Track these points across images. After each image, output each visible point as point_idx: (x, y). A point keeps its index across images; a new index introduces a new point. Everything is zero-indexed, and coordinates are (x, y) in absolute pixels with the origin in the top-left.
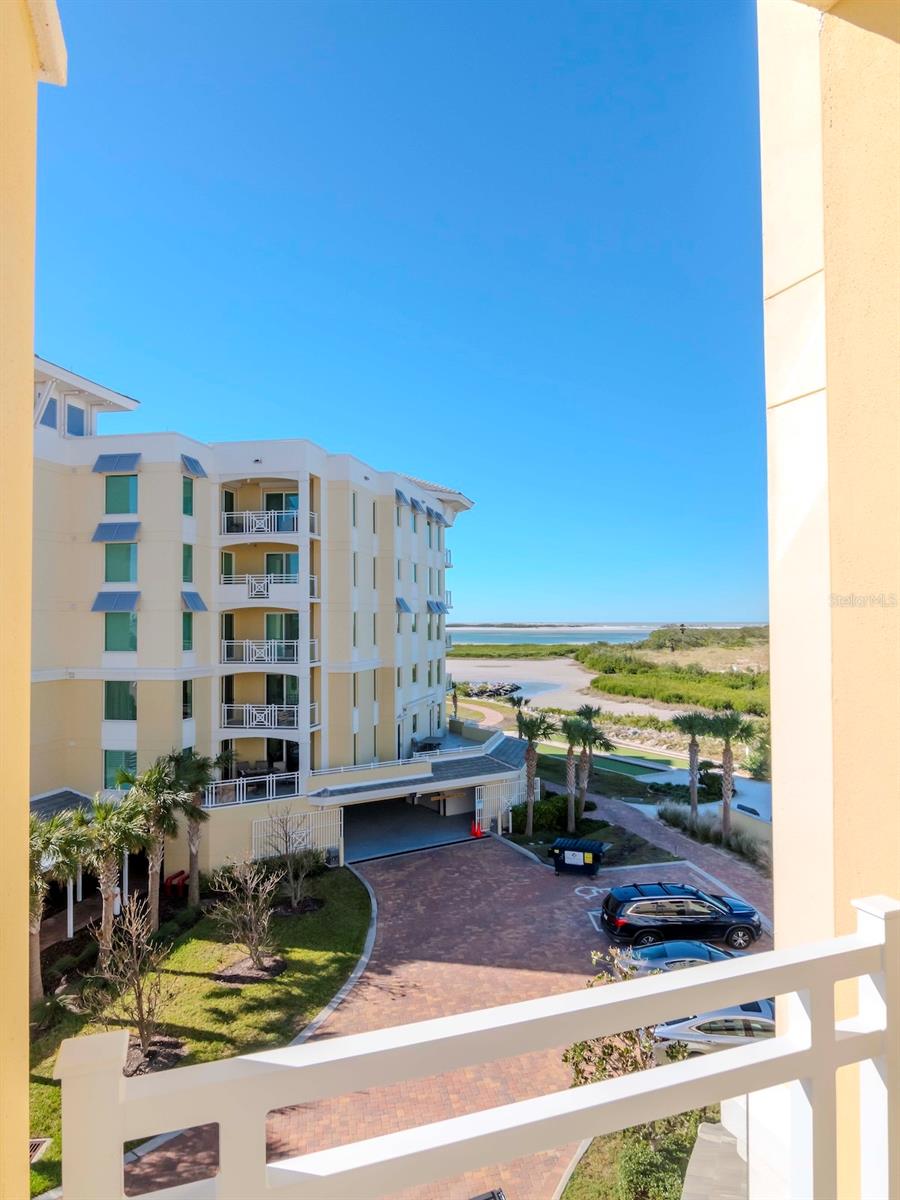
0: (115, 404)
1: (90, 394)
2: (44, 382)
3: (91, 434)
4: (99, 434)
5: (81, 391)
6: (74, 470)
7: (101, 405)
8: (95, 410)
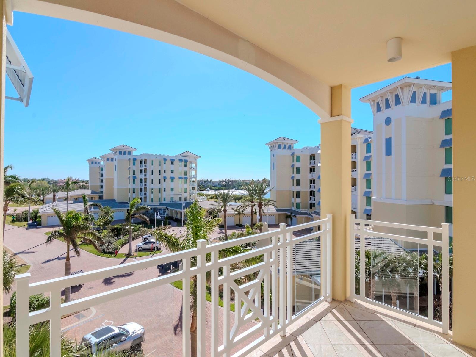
0: (448, 87)
1: (439, 86)
2: (422, 87)
3: (439, 103)
4: (443, 102)
5: (435, 86)
6: (433, 119)
7: (443, 89)
8: (441, 92)
